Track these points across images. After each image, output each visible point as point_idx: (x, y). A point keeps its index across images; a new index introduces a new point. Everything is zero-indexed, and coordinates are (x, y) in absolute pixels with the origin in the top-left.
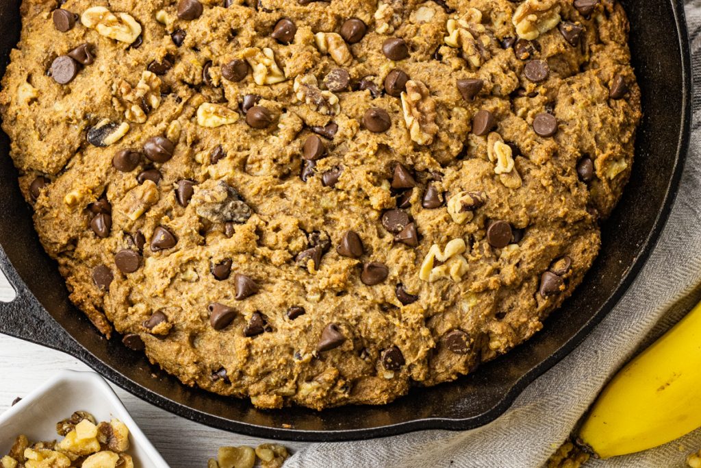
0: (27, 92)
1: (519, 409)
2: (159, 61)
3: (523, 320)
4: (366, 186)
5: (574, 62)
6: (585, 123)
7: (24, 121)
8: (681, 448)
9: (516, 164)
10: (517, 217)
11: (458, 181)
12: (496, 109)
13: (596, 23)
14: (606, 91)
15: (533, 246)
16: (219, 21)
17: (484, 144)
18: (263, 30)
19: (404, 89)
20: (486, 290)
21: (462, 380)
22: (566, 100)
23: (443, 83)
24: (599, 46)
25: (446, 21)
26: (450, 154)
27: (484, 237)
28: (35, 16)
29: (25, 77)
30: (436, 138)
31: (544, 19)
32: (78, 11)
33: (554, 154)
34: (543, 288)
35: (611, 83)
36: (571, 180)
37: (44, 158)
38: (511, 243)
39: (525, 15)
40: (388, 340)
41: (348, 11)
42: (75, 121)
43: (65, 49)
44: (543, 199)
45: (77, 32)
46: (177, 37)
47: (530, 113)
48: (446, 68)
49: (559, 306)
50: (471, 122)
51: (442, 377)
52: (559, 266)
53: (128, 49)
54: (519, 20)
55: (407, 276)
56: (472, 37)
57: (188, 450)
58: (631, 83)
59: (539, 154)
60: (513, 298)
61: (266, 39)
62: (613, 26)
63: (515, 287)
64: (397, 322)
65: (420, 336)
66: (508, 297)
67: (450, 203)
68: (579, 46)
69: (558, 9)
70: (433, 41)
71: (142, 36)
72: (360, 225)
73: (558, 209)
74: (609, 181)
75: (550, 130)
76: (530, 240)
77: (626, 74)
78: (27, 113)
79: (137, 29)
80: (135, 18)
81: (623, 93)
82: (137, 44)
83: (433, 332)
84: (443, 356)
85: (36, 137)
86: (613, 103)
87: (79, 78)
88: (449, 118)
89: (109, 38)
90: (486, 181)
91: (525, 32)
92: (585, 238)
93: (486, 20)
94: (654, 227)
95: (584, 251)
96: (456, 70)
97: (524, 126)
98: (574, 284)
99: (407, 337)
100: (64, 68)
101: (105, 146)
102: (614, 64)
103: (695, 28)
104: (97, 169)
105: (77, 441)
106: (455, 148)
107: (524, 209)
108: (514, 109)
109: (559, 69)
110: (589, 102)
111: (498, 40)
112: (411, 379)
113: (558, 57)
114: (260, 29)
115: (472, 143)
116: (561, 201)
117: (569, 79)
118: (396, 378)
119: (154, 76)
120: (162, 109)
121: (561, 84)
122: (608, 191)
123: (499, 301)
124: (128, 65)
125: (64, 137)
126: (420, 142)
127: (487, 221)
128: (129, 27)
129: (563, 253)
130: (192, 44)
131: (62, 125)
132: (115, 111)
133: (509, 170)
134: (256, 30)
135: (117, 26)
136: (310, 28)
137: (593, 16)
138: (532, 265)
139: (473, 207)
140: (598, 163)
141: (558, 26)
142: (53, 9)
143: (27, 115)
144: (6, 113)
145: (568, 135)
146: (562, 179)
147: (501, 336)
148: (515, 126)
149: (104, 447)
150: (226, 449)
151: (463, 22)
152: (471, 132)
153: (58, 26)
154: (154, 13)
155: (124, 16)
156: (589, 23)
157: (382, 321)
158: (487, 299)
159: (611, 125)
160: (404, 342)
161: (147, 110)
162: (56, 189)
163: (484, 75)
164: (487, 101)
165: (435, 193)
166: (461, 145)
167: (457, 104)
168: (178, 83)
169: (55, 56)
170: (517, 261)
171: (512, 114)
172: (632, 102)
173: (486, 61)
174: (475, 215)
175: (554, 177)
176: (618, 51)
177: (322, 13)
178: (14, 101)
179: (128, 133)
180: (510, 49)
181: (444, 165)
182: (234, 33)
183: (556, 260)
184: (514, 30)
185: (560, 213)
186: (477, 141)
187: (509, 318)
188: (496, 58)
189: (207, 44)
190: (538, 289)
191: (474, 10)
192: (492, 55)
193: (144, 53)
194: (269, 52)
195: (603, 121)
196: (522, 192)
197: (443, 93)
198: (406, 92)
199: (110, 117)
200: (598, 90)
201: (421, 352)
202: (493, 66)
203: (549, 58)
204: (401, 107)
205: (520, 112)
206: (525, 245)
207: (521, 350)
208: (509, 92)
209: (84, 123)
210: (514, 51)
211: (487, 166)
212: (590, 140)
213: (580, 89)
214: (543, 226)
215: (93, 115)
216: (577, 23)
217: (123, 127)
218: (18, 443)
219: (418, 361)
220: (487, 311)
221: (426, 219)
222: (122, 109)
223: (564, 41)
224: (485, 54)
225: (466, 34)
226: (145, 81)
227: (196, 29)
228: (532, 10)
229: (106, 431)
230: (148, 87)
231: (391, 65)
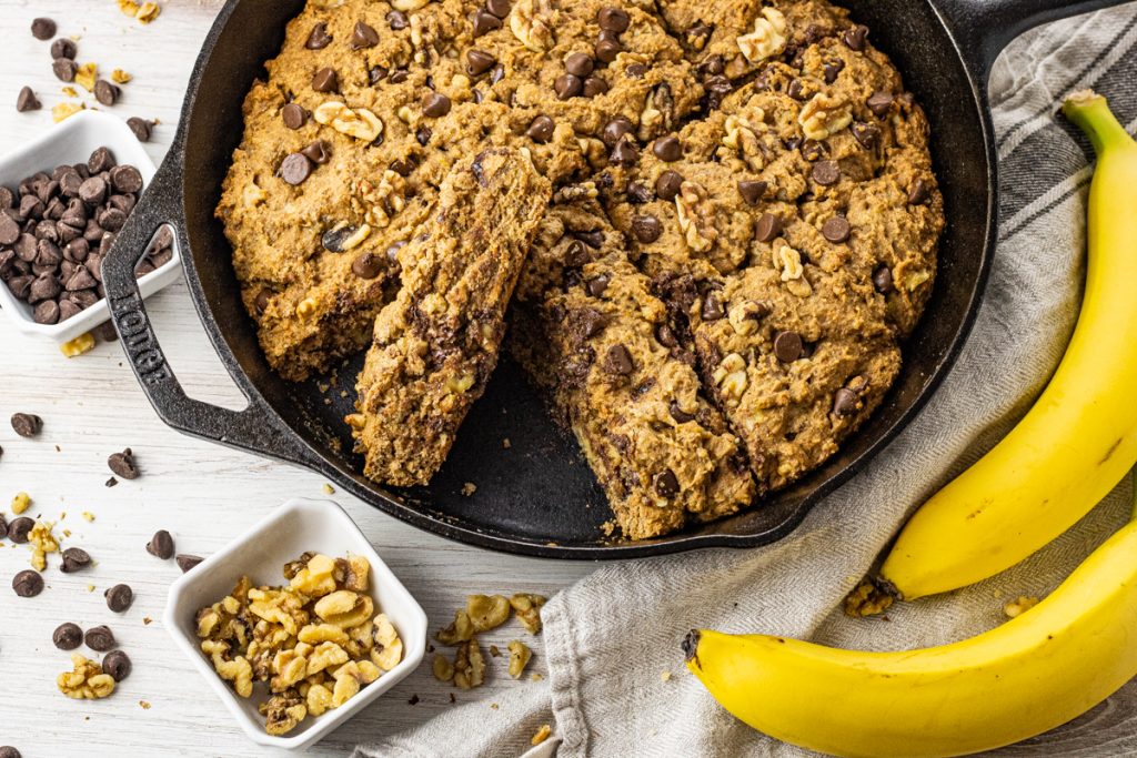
0: (254, 194)
2: (403, 160)
3: (816, 440)
4: (638, 295)
5: (868, 166)
6: (881, 228)
7: (251, 224)
8: (997, 594)
9: (805, 272)
10: (807, 328)
11: (740, 290)
12: (782, 214)
13: (892, 125)
14: (904, 196)
15: (826, 359)
16: (469, 117)
17: (769, 251)
18: (518, 128)
19: (679, 192)
20: (774, 406)
21: (743, 510)
22: (860, 204)
23: (723, 185)
24: (896, 150)
25: (724, 122)
26: (731, 262)
27: (770, 351)
28: (260, 114)
29: (251, 178)
30: (716, 244)
31: (834, 117)
32: (310, 108)
33: (847, 261)
34: (837, 407)
35: (909, 187)
36: (867, 289)
37: (274, 263)
38: (800, 357)
39: (813, 113)
40: (660, 462)
41: (613, 108)
42: (309, 224)
43: (297, 146)
44: (835, 309)
45: (310, 128)
46: (421, 136)
47: (820, 218)
48: (726, 170)
49: (856, 429)
50: (754, 227)
51: (721, 508)
52: (855, 383)
53: (367, 148)
54: (806, 118)
55: (683, 392)
56: (753, 135)
58: (932, 189)
59: (831, 258)
60: (804, 417)
61: (522, 138)
62: (912, 128)
63: (806, 405)
64: (670, 441)
65: (696, 458)
66: (799, 416)
67: (733, 312)
68: (874, 149)
69: (849, 108)
70: (710, 141)
71: (382, 134)
72: (630, 338)
73: (852, 321)
74: (909, 293)
75: (843, 235)
76: (823, 354)
77: (926, 178)
78: (254, 216)
79: (378, 126)
80: (375, 114)
81: (923, 198)
82: (377, 142)
83: (711, 454)
84: (722, 484)
85: (265, 242)
86: (912, 208)
87: (313, 177)
88: (730, 223)
89: (346, 135)
90: (771, 288)
91: (813, 131)
92: (884, 355)
93: (769, 119)
95: (883, 369)
96: (736, 172)
97: (812, 231)
98: (872, 404)
99: (683, 458)
100: (296, 168)
101: (343, 252)
102: (913, 167)
103: (1004, 133)
104: (335, 275)
105: (310, 578)
106: (737, 256)
107: (815, 319)
108: (801, 215)
109: (851, 173)
110: (885, 206)
111: (782, 141)
112: (686, 511)
113: (850, 159)
114: (515, 126)
115: (755, 252)
116: (856, 311)
117: (862, 183)
118: (670, 507)
119: (398, 176)
120: (406, 212)
121: (854, 188)
122: (908, 305)
123: (788, 421)
124: (368, 164)
125: (296, 241)
126: (698, 248)
127: (773, 332)
128: (368, 123)
129: (859, 369)
130: (439, 143)
131: (295, 228)
132: (353, 213)
133: (797, 276)
134: (510, 127)
135: (356, 122)
136: (570, 124)
137: (889, 116)
138: (825, 381)
139: (759, 316)
140: (896, 273)
141: (850, 126)
142: (280, 106)
143: (254, 217)
144: (230, 216)
145: (863, 241)
146: (857, 288)
147: (792, 457)
148: (802, 231)
149: (340, 586)
150: (477, 597)
151: (743, 121)
152: (754, 239)
153: (289, 124)
154: (396, 109)
155: (364, 112)
156: (885, 124)
157: (654, 439)
158: (775, 416)
159: (911, 232)
160: (678, 464)
161: (391, 213)
162: (286, 300)
163: (768, 177)
164: (772, 205)
165: (715, 303)
166: (744, 252)
167: (738, 208)
168: (424, 185)
169: (284, 155)
170: (809, 376)
171: (799, 219)
172: (934, 210)
173: (769, 162)
174: (760, 326)
175: (847, 285)
176: (917, 155)
177: (584, 108)
178: (240, 203)
179: (369, 237)
180: (796, 151)
181: (724, 274)
182: (486, 131)
183: (851, 378)
184: (801, 131)
185: (855, 325)
186: (760, 248)
187: (800, 439)
188: (781, 159)
189: (456, 143)
190: (832, 410)
191: (756, 108)
192: (777, 156)
193: (386, 151)
194: (525, 152)
195: (902, 227)
196: (812, 300)
197: (723, 195)
198: (681, 195)
199: (348, 219)
200: (895, 194)
201: (698, 476)
202: (779, 168)
203: (840, 161)
204: (676, 211)
205: (808, 217)
206: (817, 359)
207: (811, 474)
208: (796, 196)
209: (319, 226)
210: (801, 152)
211: (772, 273)
212: (887, 247)
213: (875, 193)
214: (836, 339)
215: (329, 218)
216: (871, 123)
217: (363, 230)
218: (241, 584)
219: (694, 485)
220: (774, 430)
222: (361, 211)
223: (856, 142)
224: (769, 154)
225: (748, 134)
226: (387, 180)
227: (443, 127)
228: (819, 107)
229: (343, 567)
230: (391, 188)
231: (664, 166)
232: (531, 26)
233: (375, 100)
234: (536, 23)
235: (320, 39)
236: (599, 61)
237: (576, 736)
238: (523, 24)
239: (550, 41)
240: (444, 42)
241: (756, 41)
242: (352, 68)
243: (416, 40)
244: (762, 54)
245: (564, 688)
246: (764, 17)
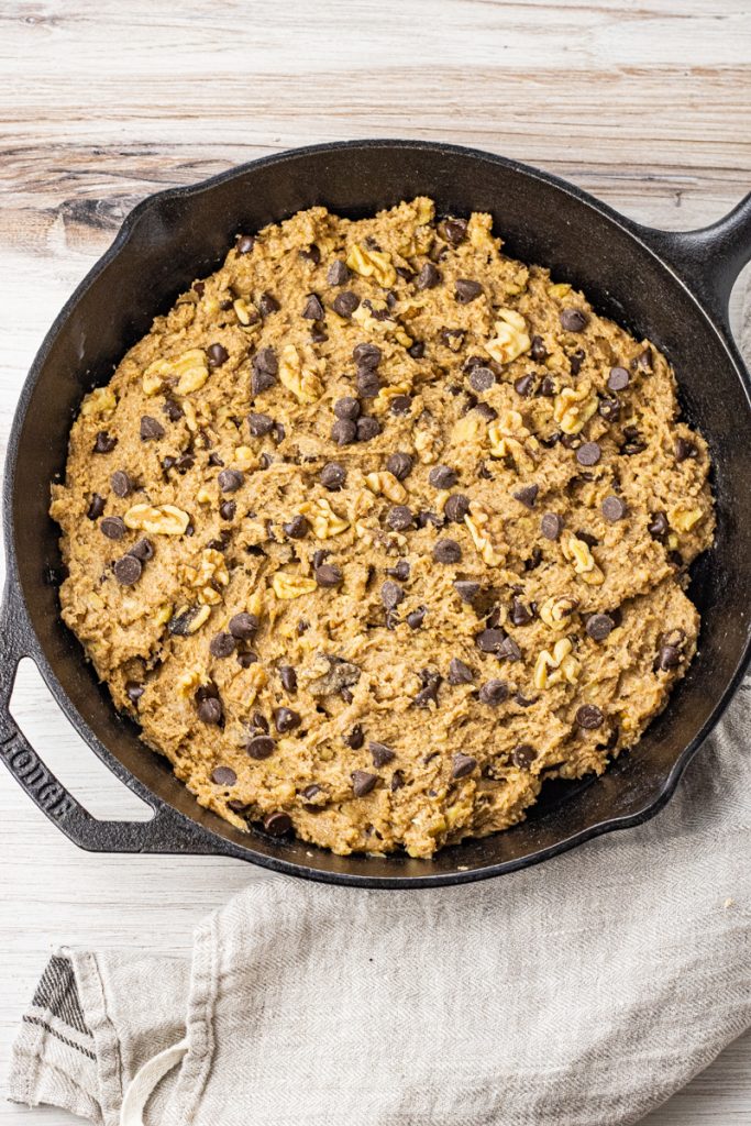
2: (217, 538)
4: (451, 617)
9: (595, 557)
12: (560, 510)
14: (670, 457)
15: (634, 624)
16: (265, 484)
17: (558, 545)
19: (467, 512)
20: (605, 679)
22: (630, 476)
23: (503, 500)
26: (522, 561)
27: (585, 634)
31: (584, 408)
35: (674, 449)
38: (613, 628)
39: (566, 409)
41: (389, 448)
46: (226, 510)
47: (598, 497)
48: (499, 484)
52: (674, 639)
53: (182, 539)
54: (562, 416)
55: (522, 686)
56: (519, 444)
61: (316, 490)
63: (632, 670)
64: (524, 725)
67: (544, 612)
69: (595, 392)
71: (191, 523)
76: (630, 620)
79: (186, 520)
80: (179, 508)
82: (189, 532)
86: (678, 465)
87: (146, 572)
88: (516, 530)
89: (160, 534)
91: (571, 428)
93: (528, 422)
96: (510, 484)
99: (539, 732)
101: (189, 633)
106: (525, 554)
110: (651, 475)
111: (542, 440)
114: (307, 479)
119: (216, 552)
120: (234, 584)
124: (189, 553)
126: (494, 564)
127: (583, 618)
128: (172, 515)
130: (246, 512)
131: (140, 622)
132: (188, 598)
133: (589, 567)
134: (304, 482)
135: (164, 520)
136: (359, 470)
138: (641, 642)
141: (598, 410)
151: (505, 429)
154: (194, 497)
155: (168, 508)
161: (219, 588)
163: (540, 478)
164: (549, 504)
165: (523, 608)
167: (520, 516)
168: (243, 552)
170: (627, 643)
171: (577, 509)
173: (539, 464)
179: (211, 615)
180: (559, 446)
182: (283, 490)
184: (559, 427)
186: (549, 546)
188: (547, 458)
189: (262, 507)
191: (513, 413)
192: (543, 457)
193: (200, 537)
194: (323, 503)
197: (506, 510)
198: (470, 514)
199: (186, 604)
200: (662, 460)
201: (556, 741)
202: (546, 466)
204: (469, 533)
206: (628, 626)
208: (566, 484)
210: (564, 445)
215: (170, 605)
217: (203, 611)
220: (611, 694)
221: (525, 636)
222: (194, 595)
224: (537, 458)
225: (514, 444)
226: (208, 560)
228: (571, 403)
230: (213, 566)
231: (442, 495)
233: (176, 497)
234: (306, 374)
235: (106, 443)
238: (293, 375)
239: (321, 388)
241: (503, 346)
242: (149, 468)
243: (193, 427)
246: (502, 319)
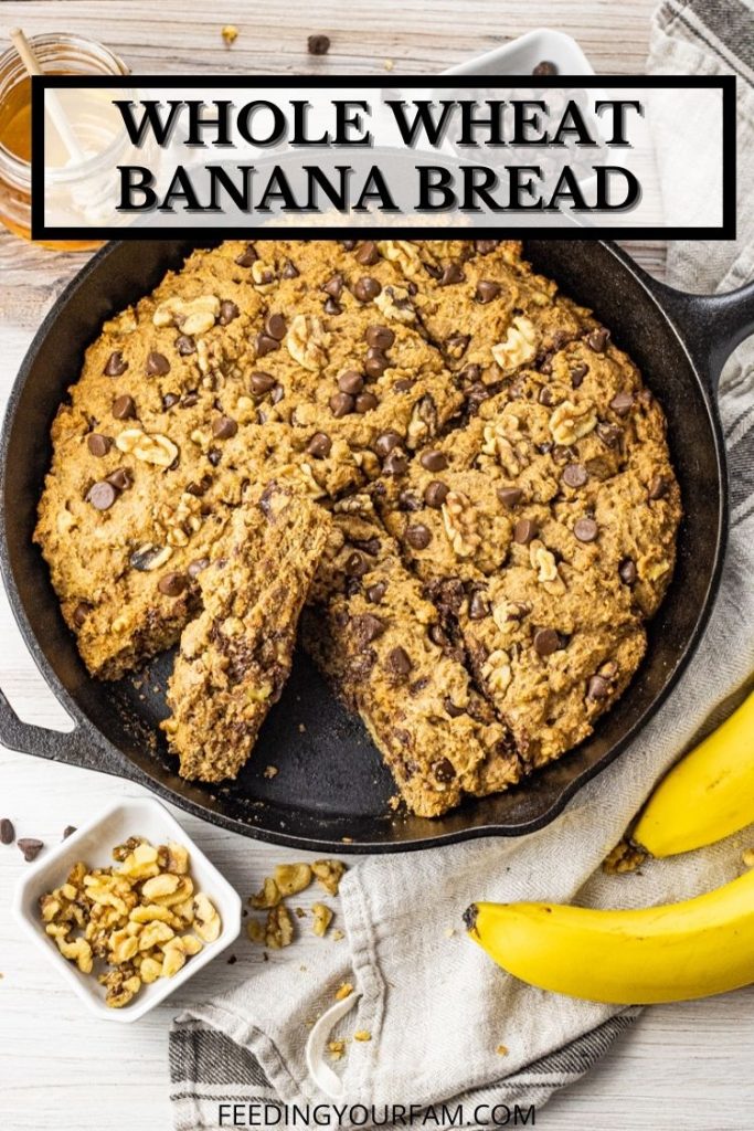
0: (66, 520)
1: (571, 814)
2: (198, 483)
3: (573, 724)
4: (412, 601)
5: (613, 464)
6: (626, 526)
7: (66, 549)
8: (735, 845)
9: (560, 571)
10: (563, 624)
11: (503, 590)
12: (537, 517)
13: (633, 422)
14: (645, 492)
15: (579, 651)
16: (255, 439)
17: (527, 552)
18: (299, 446)
19: (445, 501)
20: (536, 698)
21: (512, 789)
22: (607, 503)
23: (484, 493)
24: (637, 446)
25: (483, 429)
26: (493, 563)
27: (530, 645)
28: (67, 440)
29: (63, 505)
30: (479, 548)
31: (580, 423)
32: (112, 435)
33: (597, 559)
34: (591, 693)
35: (650, 484)
36: (614, 584)
37: (89, 585)
38: (558, 649)
39: (562, 420)
40: (438, 752)
41: (383, 423)
42: (118, 548)
43: (103, 474)
44: (587, 605)
45: (113, 456)
46: (213, 456)
47: (571, 519)
48: (485, 477)
49: (608, 709)
50: (513, 531)
51: (492, 788)
52: (606, 670)
53: (165, 472)
54: (556, 426)
55: (455, 689)
56: (509, 446)
57: (243, 870)
58: (671, 482)
59: (581, 559)
60: (562, 704)
61: (303, 455)
62: (651, 425)
63: (564, 694)
64: (445, 734)
65: (469, 749)
66: (558, 703)
67: (496, 612)
68: (617, 447)
69: (594, 412)
70: (470, 450)
71: (178, 458)
72: (407, 640)
73: (602, 614)
74: (652, 583)
75: (592, 535)
76: (576, 646)
77: (664, 473)
78: (68, 541)
79: (174, 451)
80: (170, 439)
81: (663, 493)
82: (174, 466)
83: (482, 743)
84: (493, 767)
85: (79, 565)
86: (652, 503)
87: (118, 503)
88: (491, 527)
89: (147, 462)
90: (530, 589)
91: (562, 438)
92: (631, 640)
93: (523, 426)
94: (696, 629)
95: (630, 654)
96: (495, 479)
97: (565, 533)
98: (622, 687)
99: (457, 749)
100: (103, 494)
101: (148, 571)
102: (652, 463)
103: (733, 420)
104: (143, 594)
105: (137, 865)
106: (498, 558)
107: (569, 616)
108: (554, 515)
109: (598, 472)
110: (629, 505)
111: (536, 446)
112: (462, 791)
113: (598, 460)
114: (296, 445)
115: (514, 551)
116: (605, 605)
117: (608, 482)
118: (448, 789)
119: (194, 498)
120: (203, 531)
121: (600, 488)
122: (651, 592)
123: (548, 708)
124: (167, 489)
125: (107, 563)
126: (463, 554)
127: (533, 629)
128: (164, 447)
129: (609, 657)
130: (230, 464)
131: (105, 552)
132: (156, 535)
133: (552, 577)
134: (292, 446)
135: (154, 449)
136: (345, 441)
137: (630, 415)
138: (579, 671)
139: (519, 617)
140: (640, 566)
141: (596, 429)
142: (85, 433)
143: (68, 543)
144: (46, 541)
145: (609, 539)
146: (605, 583)
147: (553, 742)
148: (555, 533)
149: (163, 870)
150: (283, 867)
151: (500, 430)
152: (513, 541)
153: (94, 450)
154: (189, 434)
155: (160, 439)
156: (627, 423)
157: (431, 734)
158: (538, 707)
159: (652, 527)
160: (454, 754)
161: (188, 532)
162: (101, 617)
163: (523, 484)
164: (528, 509)
165: (481, 603)
166: (504, 554)
167: (498, 514)
168: (217, 504)
169: (92, 483)
170: (565, 666)
171: (552, 521)
172: (672, 501)
173: (524, 468)
174: (521, 623)
175: (597, 582)
176: (655, 450)
177: (357, 425)
178: (54, 531)
179: (171, 557)
180: (548, 455)
181: (488, 575)
182: (270, 450)
183: (603, 663)
184: (552, 436)
185: (605, 618)
186: (519, 550)
187: (559, 724)
188: (534, 465)
189: (244, 463)
190: (587, 693)
191: (511, 417)
192: (531, 462)
193: (182, 475)
194: (306, 468)
195: (644, 523)
196: (566, 598)
197: (484, 503)
198: (446, 504)
199: (153, 542)
200: (638, 492)
201: (472, 764)
202: (532, 473)
203: (587, 462)
204: (443, 519)
205: (560, 518)
206: (572, 651)
207: (571, 756)
208: (549, 498)
209: (127, 549)
210: (553, 457)
211: (531, 574)
212: (630, 544)
213: (619, 492)
214: (588, 631)
215: (135, 541)
216: (614, 424)
217: (167, 551)
218: (77, 871)
219: (469, 772)
220: (537, 719)
222: (164, 534)
223: (601, 443)
224: (524, 461)
225: (504, 444)
226: (185, 503)
227: (233, 448)
228: (568, 416)
229: (164, 852)
230: (188, 511)
231: (430, 476)
232: (306, 349)
233: (169, 427)
234: (311, 346)
235: (118, 366)
236: (368, 377)
237: (374, 991)
238: (299, 346)
239: (324, 361)
240: (227, 365)
241: (509, 351)
242: (147, 398)
243: (204, 366)
244: (515, 362)
245: (363, 950)
246: (515, 327)
